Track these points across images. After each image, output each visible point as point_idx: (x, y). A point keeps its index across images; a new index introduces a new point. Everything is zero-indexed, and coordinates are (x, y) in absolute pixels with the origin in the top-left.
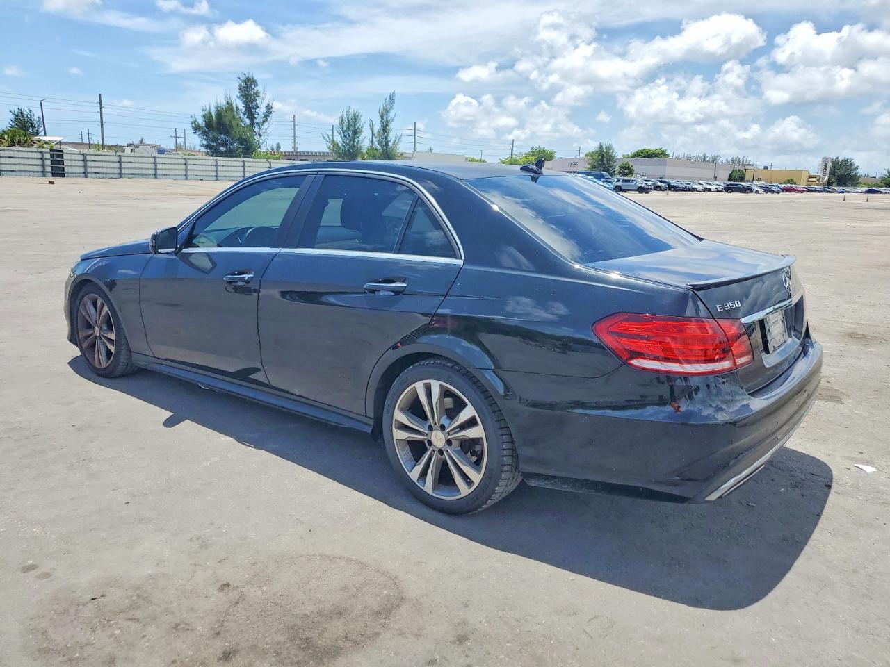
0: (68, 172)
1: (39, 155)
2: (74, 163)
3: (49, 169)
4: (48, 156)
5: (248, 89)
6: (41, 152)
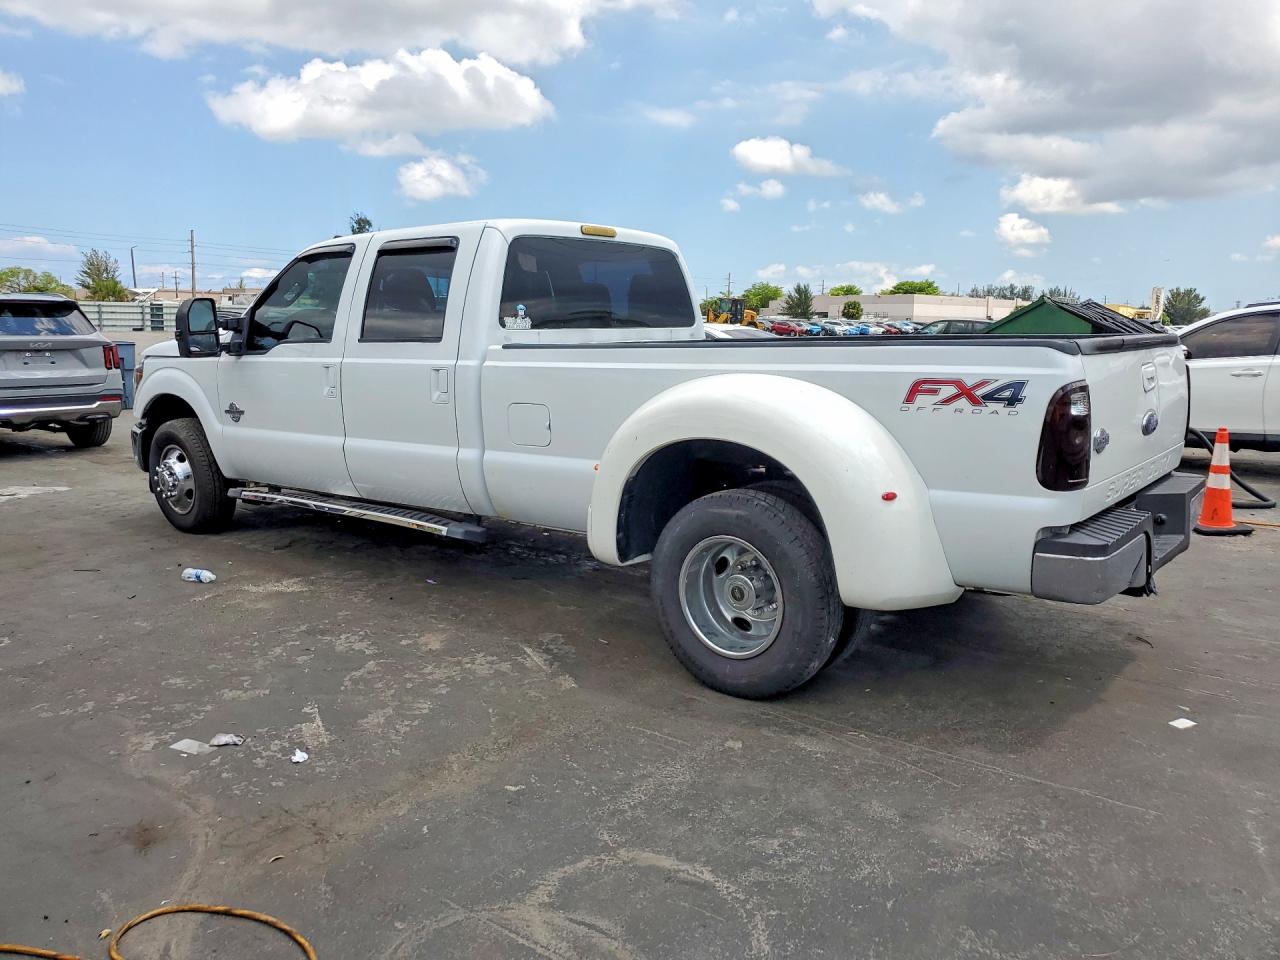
0: (167, 326)
3: (148, 323)
4: (148, 310)
6: (142, 306)
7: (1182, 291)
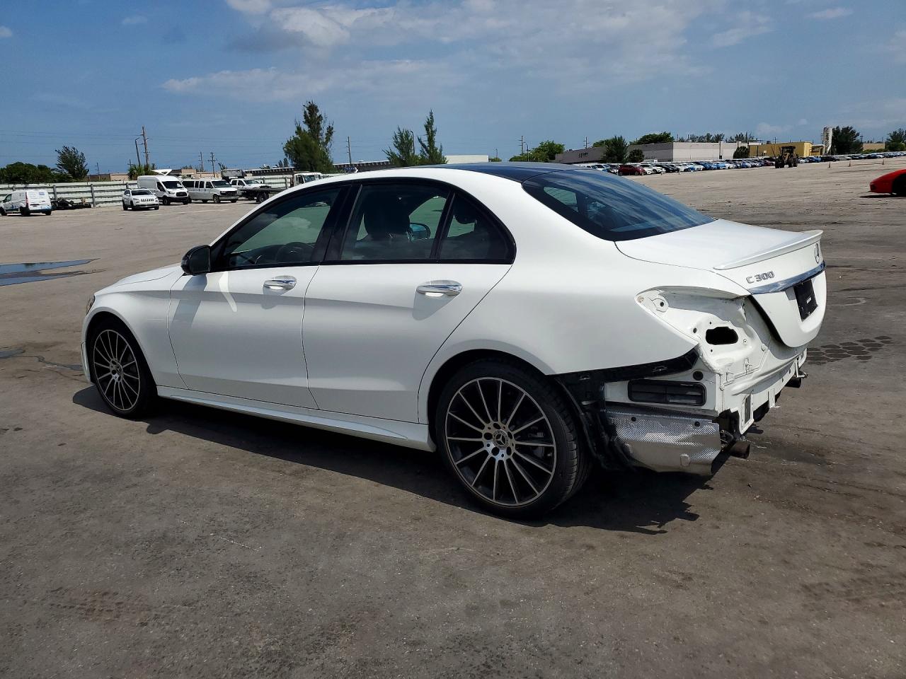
7: (841, 129)
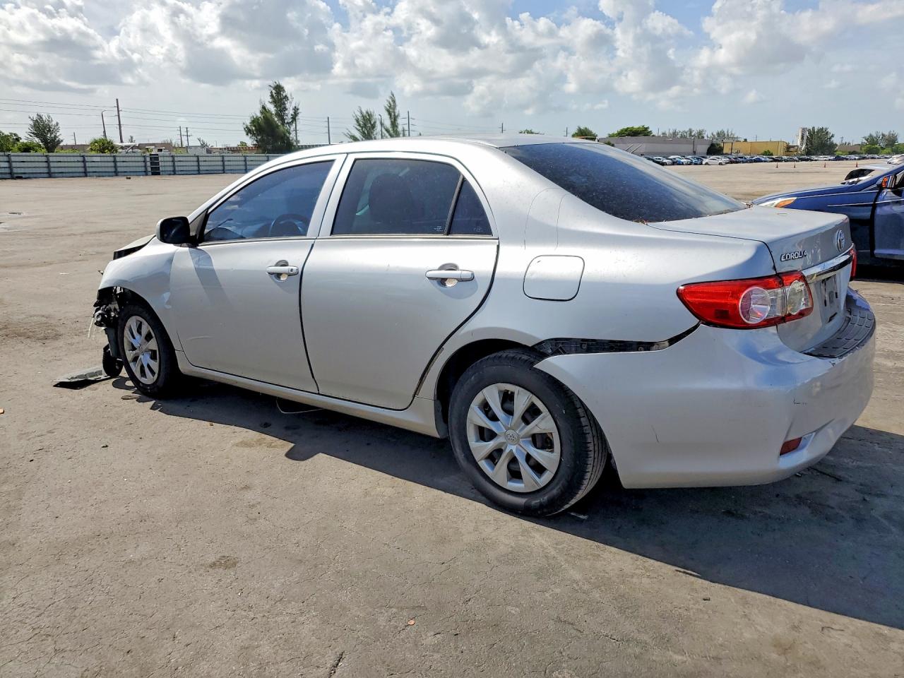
0: (162, 171)
1: (142, 159)
2: (166, 164)
3: (149, 169)
4: (148, 159)
5: (279, 96)
6: (144, 156)
7: (816, 130)
